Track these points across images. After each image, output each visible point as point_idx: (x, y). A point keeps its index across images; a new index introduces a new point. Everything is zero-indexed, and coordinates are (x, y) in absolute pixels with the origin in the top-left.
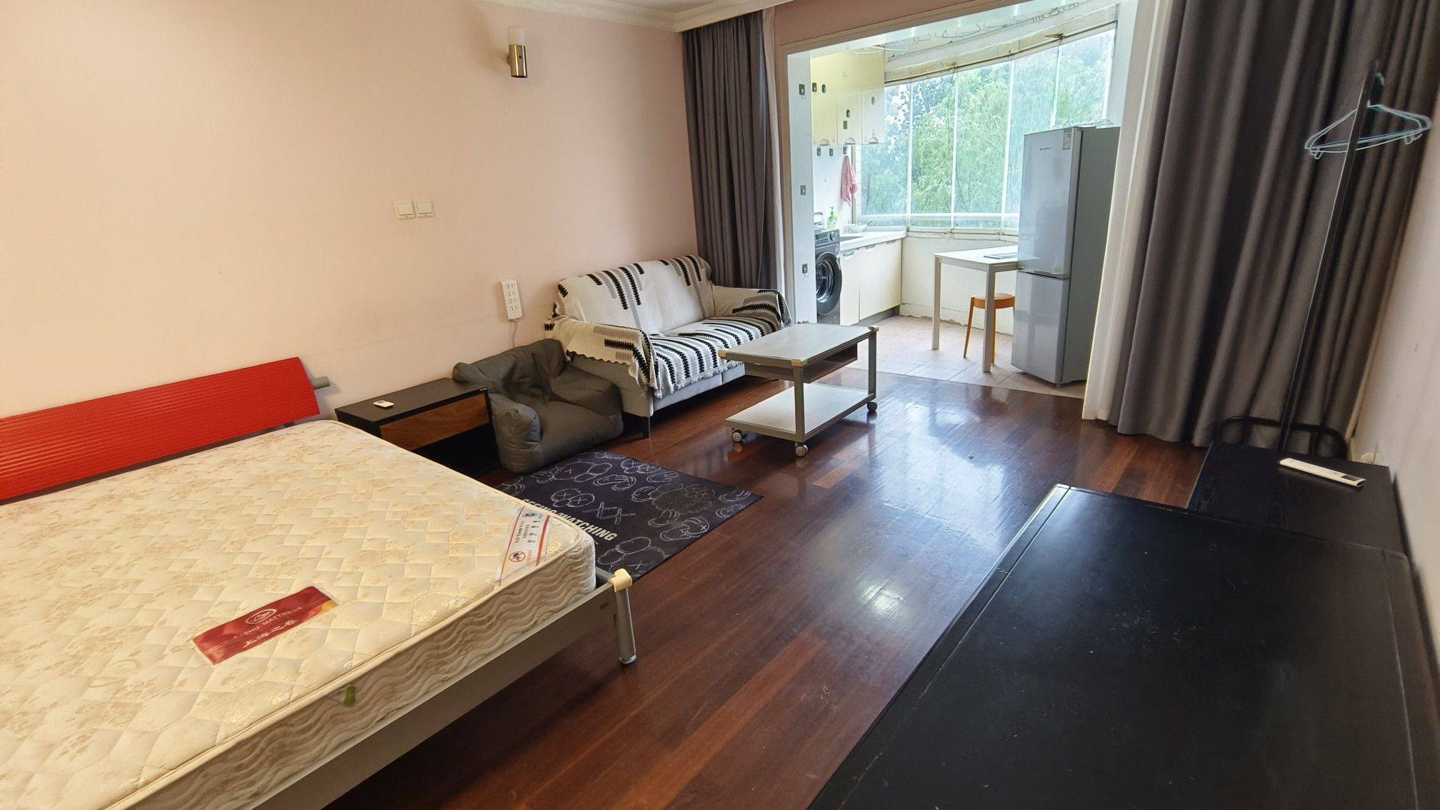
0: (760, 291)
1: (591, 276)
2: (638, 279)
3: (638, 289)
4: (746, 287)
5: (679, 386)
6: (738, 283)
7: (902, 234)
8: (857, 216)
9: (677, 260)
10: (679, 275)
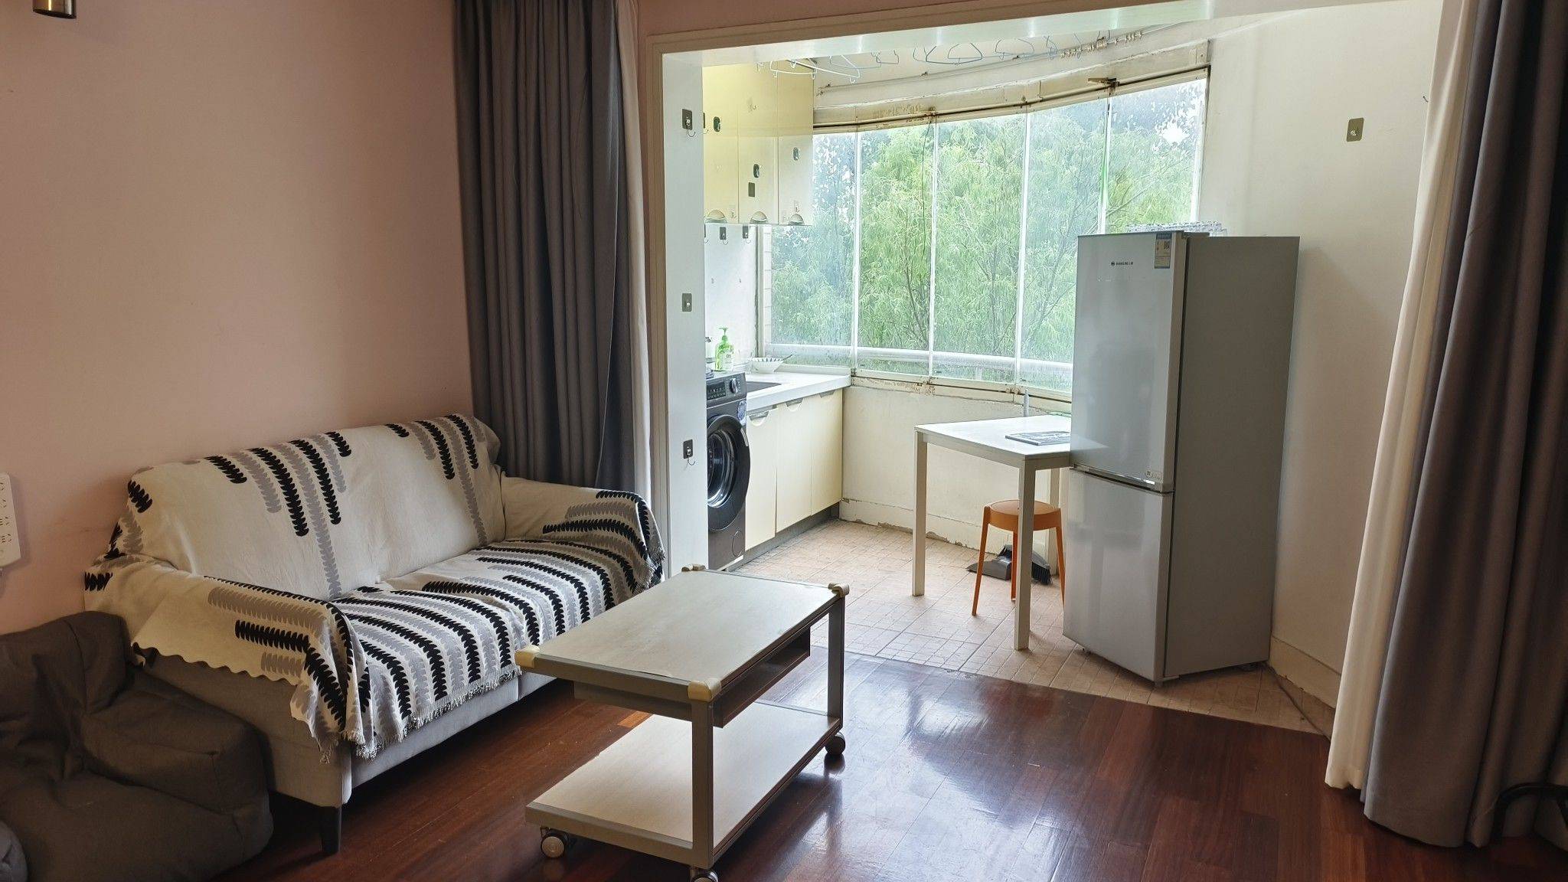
0: (600, 495)
1: (219, 461)
2: (336, 467)
3: (335, 488)
4: (571, 483)
5: (420, 721)
6: (554, 475)
7: (841, 381)
8: (765, 344)
9: (425, 424)
10: (430, 455)
